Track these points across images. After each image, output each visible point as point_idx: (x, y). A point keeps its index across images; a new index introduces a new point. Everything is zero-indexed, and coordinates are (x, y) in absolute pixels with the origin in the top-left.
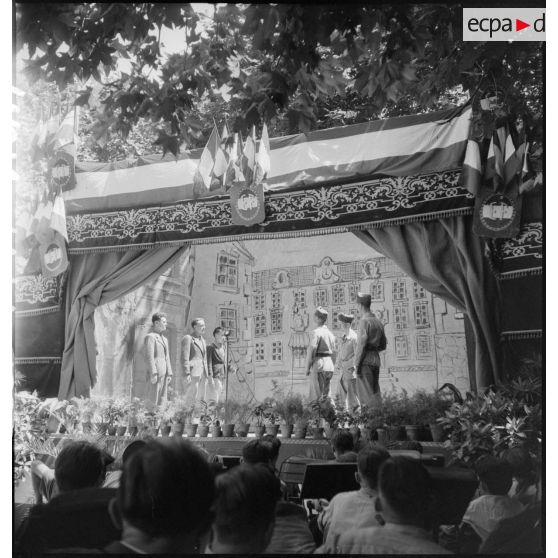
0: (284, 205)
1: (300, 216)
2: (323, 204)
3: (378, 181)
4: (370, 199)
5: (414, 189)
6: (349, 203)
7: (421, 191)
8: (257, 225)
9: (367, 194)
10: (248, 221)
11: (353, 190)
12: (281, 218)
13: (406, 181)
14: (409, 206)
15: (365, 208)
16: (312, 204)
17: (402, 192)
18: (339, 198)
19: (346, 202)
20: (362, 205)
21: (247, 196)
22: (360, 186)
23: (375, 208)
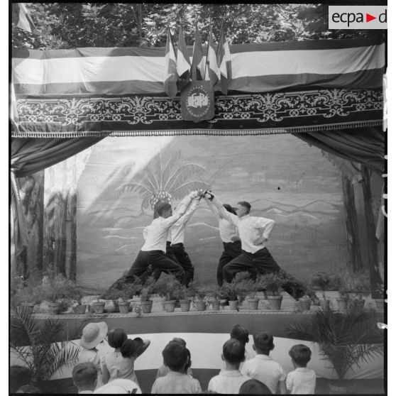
0: (231, 106)
1: (246, 116)
2: (267, 107)
3: (317, 91)
4: (309, 106)
5: (347, 100)
6: (291, 108)
7: (353, 103)
8: (205, 121)
9: (307, 101)
10: (198, 117)
11: (295, 97)
12: (228, 117)
13: (341, 94)
14: (343, 115)
15: (305, 113)
16: (258, 107)
17: (337, 102)
18: (282, 103)
19: (288, 108)
20: (303, 111)
21: (198, 95)
22: (302, 95)
23: (314, 114)
